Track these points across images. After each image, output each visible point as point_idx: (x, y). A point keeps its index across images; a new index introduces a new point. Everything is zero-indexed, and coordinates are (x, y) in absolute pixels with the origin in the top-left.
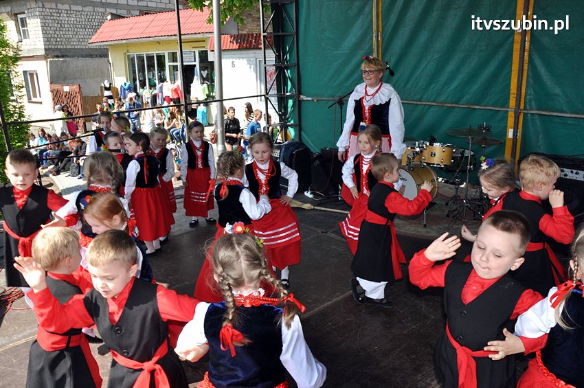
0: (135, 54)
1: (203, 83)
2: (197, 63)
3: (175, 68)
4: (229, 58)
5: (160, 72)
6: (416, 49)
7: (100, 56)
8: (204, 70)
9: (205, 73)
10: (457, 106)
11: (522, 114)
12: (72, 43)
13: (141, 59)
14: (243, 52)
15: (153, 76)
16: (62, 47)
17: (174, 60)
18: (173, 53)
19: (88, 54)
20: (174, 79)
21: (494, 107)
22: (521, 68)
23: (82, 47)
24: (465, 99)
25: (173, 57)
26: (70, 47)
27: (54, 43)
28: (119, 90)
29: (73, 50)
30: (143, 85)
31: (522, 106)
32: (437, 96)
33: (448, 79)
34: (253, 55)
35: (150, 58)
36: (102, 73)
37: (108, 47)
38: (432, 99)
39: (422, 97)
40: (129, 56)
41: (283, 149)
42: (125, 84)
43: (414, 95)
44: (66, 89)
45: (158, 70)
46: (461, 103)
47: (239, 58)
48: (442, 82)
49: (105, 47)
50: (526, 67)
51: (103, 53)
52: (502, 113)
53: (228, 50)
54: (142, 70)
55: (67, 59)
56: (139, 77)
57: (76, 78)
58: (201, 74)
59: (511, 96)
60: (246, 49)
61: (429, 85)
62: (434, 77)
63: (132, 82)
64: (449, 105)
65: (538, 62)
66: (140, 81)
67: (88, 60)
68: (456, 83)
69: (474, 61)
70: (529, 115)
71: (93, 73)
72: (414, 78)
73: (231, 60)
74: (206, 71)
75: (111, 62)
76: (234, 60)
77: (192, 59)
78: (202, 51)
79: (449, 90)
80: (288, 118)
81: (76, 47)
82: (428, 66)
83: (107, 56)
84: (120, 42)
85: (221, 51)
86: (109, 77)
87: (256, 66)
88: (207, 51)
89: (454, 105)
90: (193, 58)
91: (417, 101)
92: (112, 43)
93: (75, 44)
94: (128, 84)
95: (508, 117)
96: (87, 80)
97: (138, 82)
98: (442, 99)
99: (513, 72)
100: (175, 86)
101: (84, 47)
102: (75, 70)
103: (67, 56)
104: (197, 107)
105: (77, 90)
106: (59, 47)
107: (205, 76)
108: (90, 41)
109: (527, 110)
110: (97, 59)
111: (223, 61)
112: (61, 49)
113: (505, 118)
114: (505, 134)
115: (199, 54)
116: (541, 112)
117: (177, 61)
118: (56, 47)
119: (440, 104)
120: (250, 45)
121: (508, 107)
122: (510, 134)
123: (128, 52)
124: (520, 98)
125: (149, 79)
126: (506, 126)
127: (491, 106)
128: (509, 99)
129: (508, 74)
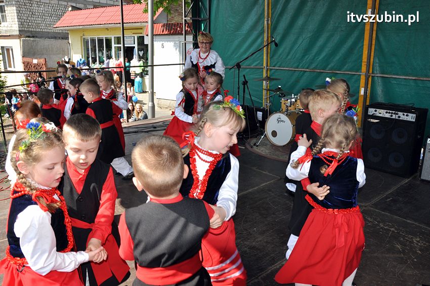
0: (89, 37)
1: (140, 61)
2: (136, 45)
3: (119, 49)
4: (160, 41)
5: (108, 52)
6: (295, 30)
7: (62, 38)
8: (141, 51)
9: (141, 53)
10: (324, 71)
11: (371, 77)
12: (41, 27)
13: (93, 41)
14: (171, 37)
15: (102, 55)
16: (32, 30)
18: (118, 37)
19: (53, 36)
20: (118, 57)
21: (351, 72)
22: (370, 43)
23: (48, 31)
24: (329, 66)
25: (118, 40)
26: (39, 30)
27: (26, 26)
28: (76, 64)
29: (41, 33)
30: (94, 61)
31: (371, 71)
32: (309, 64)
33: (317, 51)
34: (178, 39)
35: (100, 41)
36: (63, 51)
37: (68, 32)
38: (306, 66)
39: (299, 65)
40: (84, 38)
42: (81, 60)
43: (293, 64)
44: (35, 61)
45: (106, 50)
46: (327, 69)
47: (168, 41)
48: (313, 54)
49: (66, 31)
50: (374, 42)
51: (64, 36)
52: (356, 76)
53: (159, 35)
54: (94, 50)
55: (36, 39)
56: (91, 56)
57: (43, 54)
58: (139, 55)
59: (363, 64)
60: (173, 34)
61: (303, 56)
62: (307, 50)
64: (318, 71)
65: (381, 39)
66: (92, 58)
67: (53, 41)
68: (324, 54)
69: (336, 38)
70: (376, 78)
71: (56, 51)
72: (293, 51)
73: (161, 43)
74: (142, 52)
75: (70, 42)
76: (164, 42)
78: (140, 36)
79: (318, 60)
81: (44, 30)
82: (303, 42)
83: (67, 38)
84: (78, 27)
85: (153, 35)
86: (68, 54)
87: (180, 48)
88: (144, 37)
89: (322, 71)
90: (133, 42)
91: (295, 68)
92: (72, 28)
93: (43, 28)
94: (83, 60)
95: (360, 79)
96: (51, 56)
97: (90, 59)
98: (313, 66)
99: (364, 46)
100: (118, 62)
101: (50, 31)
102: (42, 48)
103: (37, 37)
104: (135, 78)
105: (44, 63)
106: (30, 29)
107: (141, 55)
108: (55, 26)
109: (374, 74)
110: (60, 40)
111: (155, 43)
112: (32, 31)
113: (359, 80)
114: (359, 92)
115: (138, 38)
116: (384, 76)
117: (120, 44)
118: (28, 29)
119: (312, 70)
120: (176, 32)
121: (361, 72)
122: (362, 92)
123: (84, 35)
124: (370, 65)
125: (99, 57)
126: (359, 86)
127: (348, 71)
128: (361, 66)
129: (360, 47)
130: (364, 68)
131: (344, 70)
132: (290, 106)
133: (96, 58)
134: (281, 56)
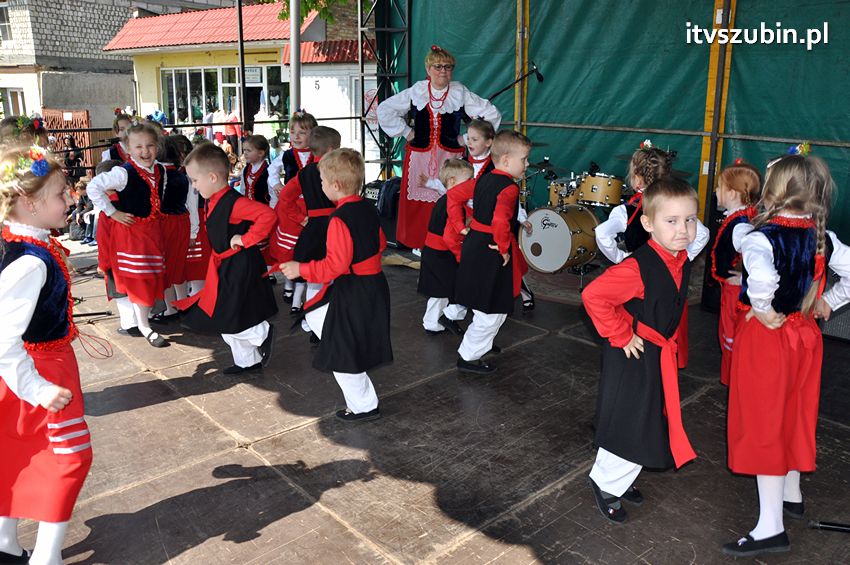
0: (173, 69)
1: (273, 114)
2: (264, 85)
3: (232, 91)
4: (311, 75)
5: (209, 98)
6: (574, 51)
7: (120, 72)
8: (274, 96)
9: (275, 100)
10: (632, 129)
11: (722, 140)
12: (78, 50)
13: (181, 76)
14: (333, 67)
15: (199, 103)
16: (62, 55)
17: (231, 79)
18: (230, 69)
19: (102, 67)
20: (229, 108)
21: (683, 130)
22: (721, 75)
23: (93, 57)
24: (642, 120)
25: (230, 75)
26: (76, 55)
27: (51, 48)
29: (80, 61)
30: (183, 115)
31: (722, 130)
32: (603, 117)
33: (619, 91)
34: (346, 72)
35: (195, 76)
36: (122, 96)
37: (132, 59)
38: (597, 120)
39: (583, 118)
40: (163, 72)
41: (384, 188)
42: (157, 113)
43: (572, 116)
44: (68, 116)
45: (206, 94)
46: (638, 126)
47: (327, 76)
48: (611, 97)
49: (128, 58)
50: (727, 73)
51: (124, 68)
52: (693, 139)
53: (311, 63)
54: (182, 96)
55: (70, 73)
56: (178, 105)
57: (83, 103)
58: (270, 103)
59: (707, 115)
60: (336, 62)
61: (591, 102)
62: (600, 89)
63: (167, 111)
64: (621, 129)
65: (742, 66)
66: (179, 110)
67: (102, 77)
68: (631, 96)
69: (655, 66)
70: (732, 142)
71: (109, 97)
73: (315, 79)
74: (277, 97)
75: (136, 80)
76: (319, 78)
77: (258, 79)
78: (272, 68)
79: (620, 108)
80: (394, 153)
81: (84, 56)
82: (592, 74)
83: (130, 71)
84: (151, 50)
85: (299, 65)
86: (132, 102)
87: (351, 88)
88: (280, 67)
89: (628, 129)
90: (259, 77)
91: (575, 124)
92: (140, 52)
93: (83, 52)
94: (161, 113)
95: (701, 145)
96: (99, 106)
97: (175, 112)
98: (611, 119)
99: (709, 81)
100: (229, 116)
101: (97, 57)
102: (81, 90)
103: (71, 69)
105: (85, 119)
106: (58, 54)
107: (275, 104)
108: (106, 48)
109: (729, 134)
110: (116, 76)
111: (303, 79)
112: (60, 57)
113: (699, 146)
114: (698, 168)
115: (268, 70)
116: (748, 137)
117: (235, 82)
118: (53, 54)
119: (608, 128)
120: (343, 57)
121: (703, 131)
122: (705, 169)
123: (162, 66)
124: (719, 117)
125: (193, 108)
126: (700, 158)
127: (679, 129)
128: (704, 119)
129: (701, 83)
130: (709, 124)
131: (670, 126)
132: (567, 196)
133: (187, 109)
134: (549, 102)
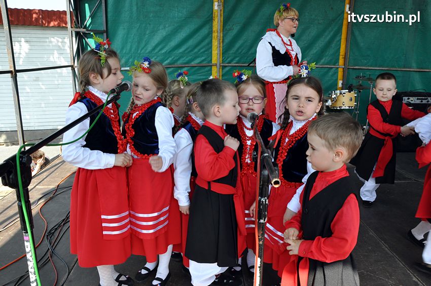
52: (334, 69)
59: (340, 57)
95: (338, 72)
99: (342, 40)
121: (338, 65)
127: (326, 65)
129: (338, 41)
130: (341, 61)
131: (321, 63)
134: (240, 51)
